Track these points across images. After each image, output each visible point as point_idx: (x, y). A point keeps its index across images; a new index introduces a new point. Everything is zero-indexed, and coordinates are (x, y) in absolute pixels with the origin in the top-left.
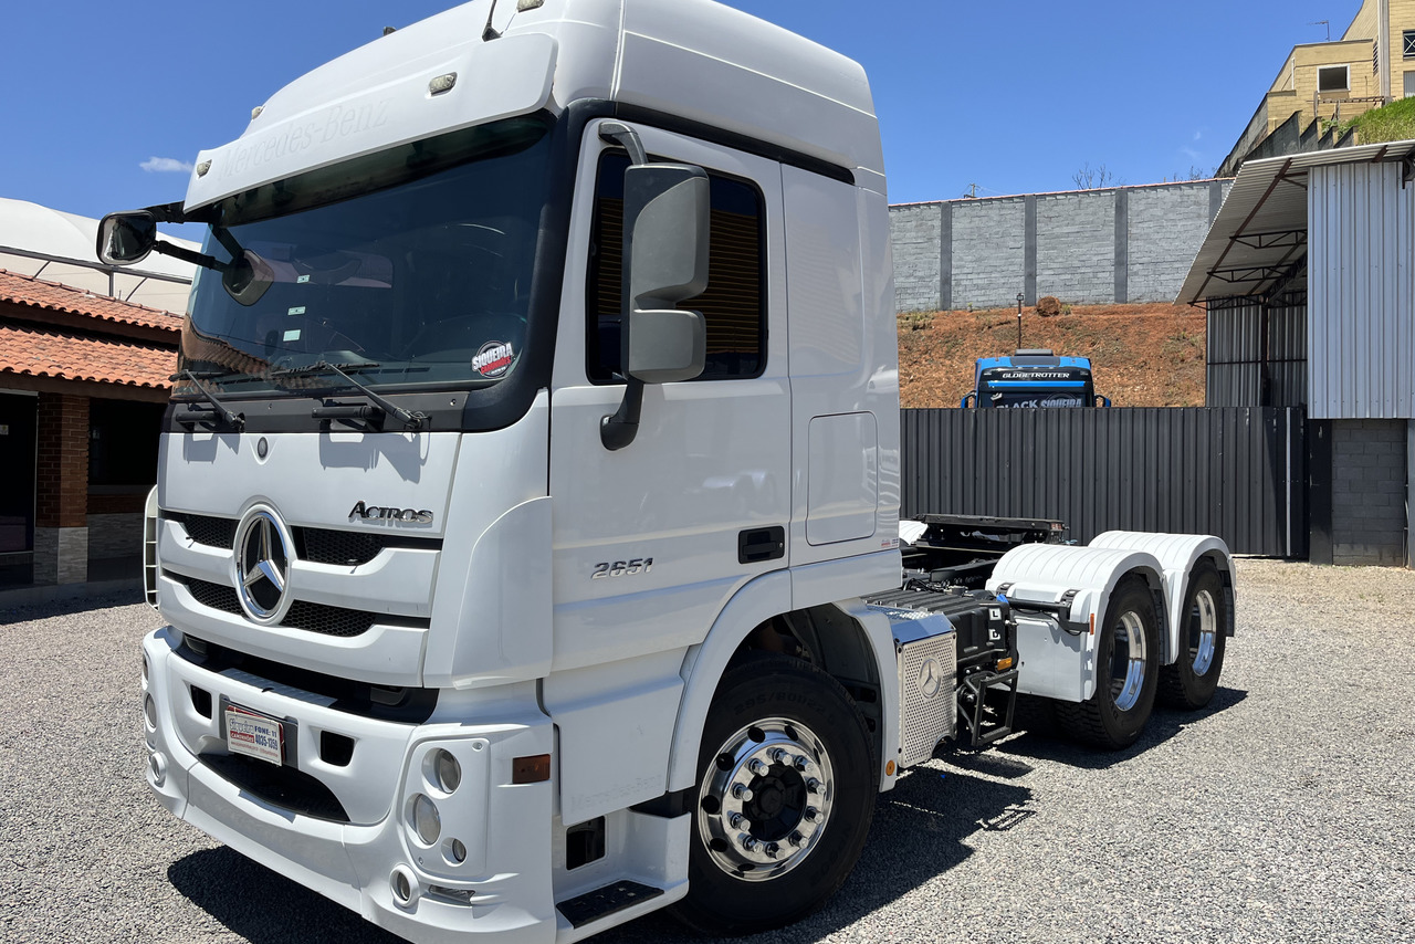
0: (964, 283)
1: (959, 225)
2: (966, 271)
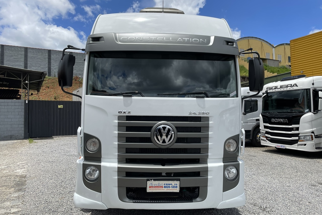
0: (55, 70)
1: (52, 56)
2: (55, 68)
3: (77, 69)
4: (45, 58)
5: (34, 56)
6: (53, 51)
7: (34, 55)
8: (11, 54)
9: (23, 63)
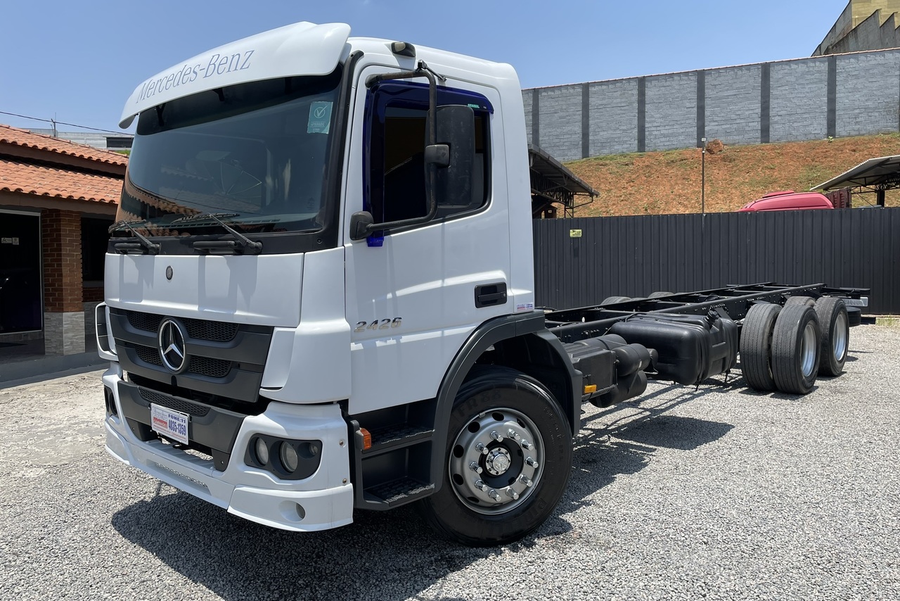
0: (654, 133)
1: (650, 93)
2: (655, 124)
3: (719, 119)
4: (631, 104)
5: (604, 102)
6: (649, 78)
7: (603, 99)
8: (553, 107)
9: (580, 124)
